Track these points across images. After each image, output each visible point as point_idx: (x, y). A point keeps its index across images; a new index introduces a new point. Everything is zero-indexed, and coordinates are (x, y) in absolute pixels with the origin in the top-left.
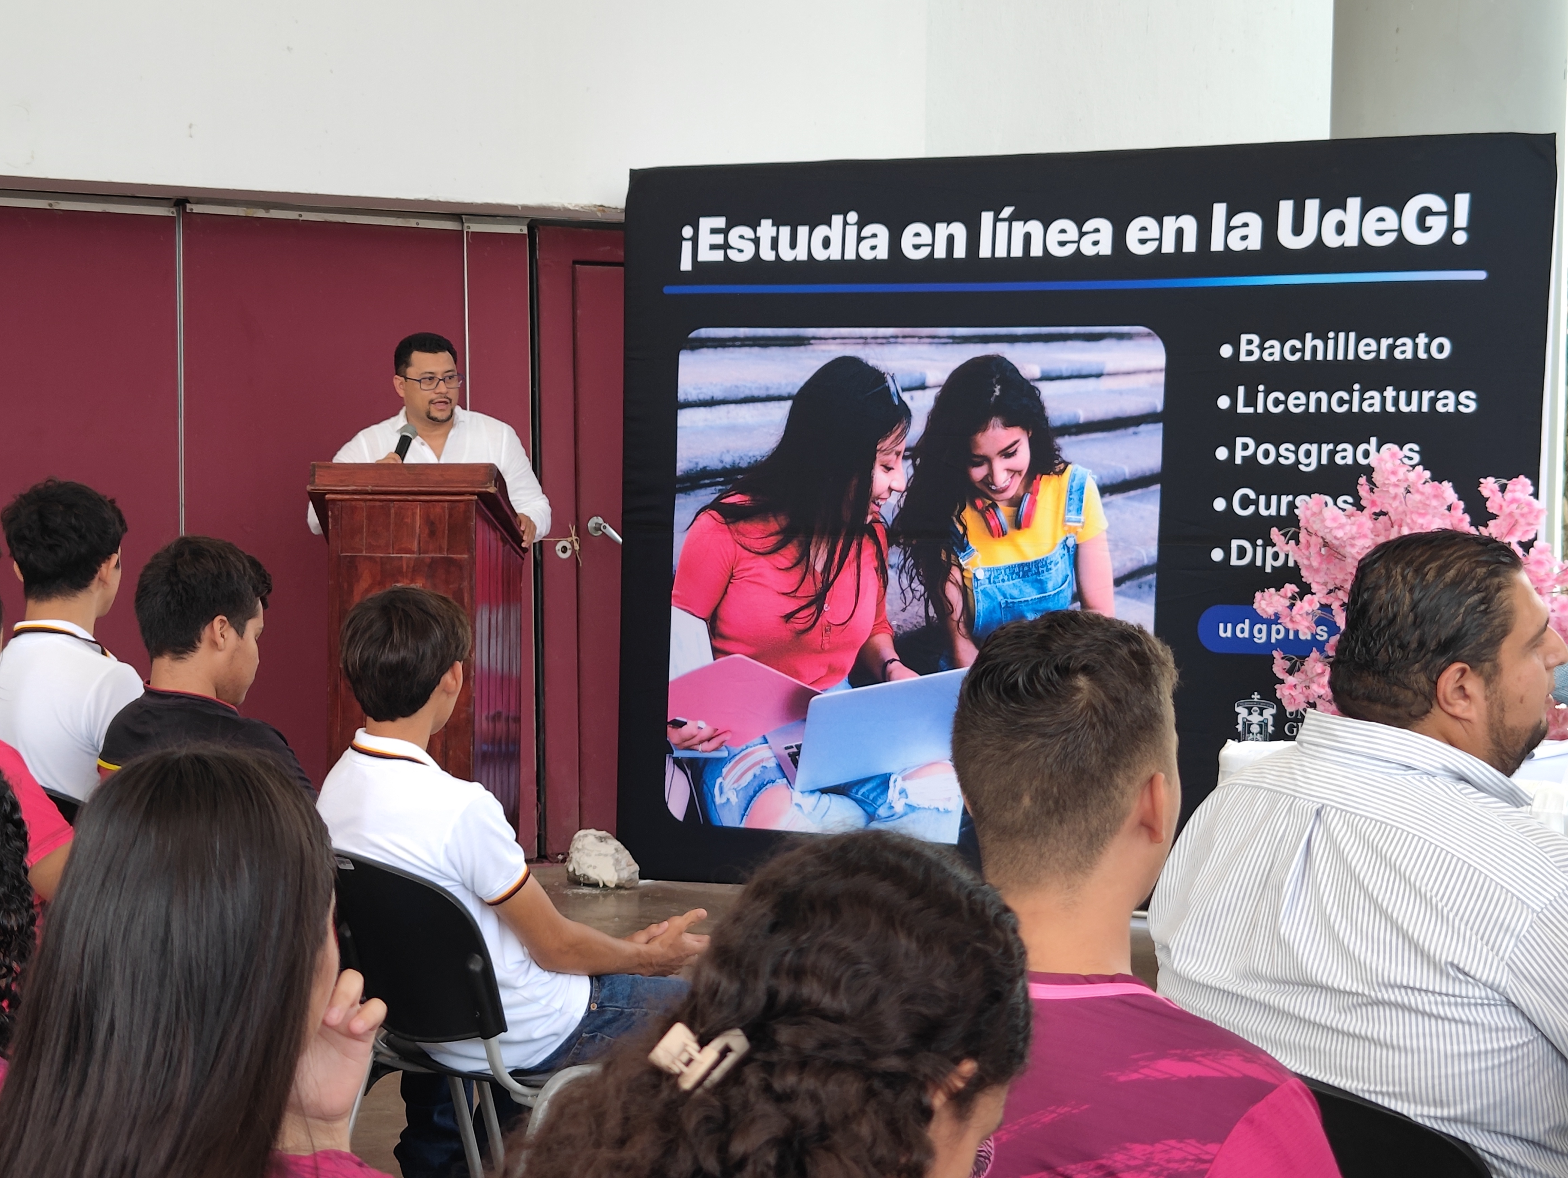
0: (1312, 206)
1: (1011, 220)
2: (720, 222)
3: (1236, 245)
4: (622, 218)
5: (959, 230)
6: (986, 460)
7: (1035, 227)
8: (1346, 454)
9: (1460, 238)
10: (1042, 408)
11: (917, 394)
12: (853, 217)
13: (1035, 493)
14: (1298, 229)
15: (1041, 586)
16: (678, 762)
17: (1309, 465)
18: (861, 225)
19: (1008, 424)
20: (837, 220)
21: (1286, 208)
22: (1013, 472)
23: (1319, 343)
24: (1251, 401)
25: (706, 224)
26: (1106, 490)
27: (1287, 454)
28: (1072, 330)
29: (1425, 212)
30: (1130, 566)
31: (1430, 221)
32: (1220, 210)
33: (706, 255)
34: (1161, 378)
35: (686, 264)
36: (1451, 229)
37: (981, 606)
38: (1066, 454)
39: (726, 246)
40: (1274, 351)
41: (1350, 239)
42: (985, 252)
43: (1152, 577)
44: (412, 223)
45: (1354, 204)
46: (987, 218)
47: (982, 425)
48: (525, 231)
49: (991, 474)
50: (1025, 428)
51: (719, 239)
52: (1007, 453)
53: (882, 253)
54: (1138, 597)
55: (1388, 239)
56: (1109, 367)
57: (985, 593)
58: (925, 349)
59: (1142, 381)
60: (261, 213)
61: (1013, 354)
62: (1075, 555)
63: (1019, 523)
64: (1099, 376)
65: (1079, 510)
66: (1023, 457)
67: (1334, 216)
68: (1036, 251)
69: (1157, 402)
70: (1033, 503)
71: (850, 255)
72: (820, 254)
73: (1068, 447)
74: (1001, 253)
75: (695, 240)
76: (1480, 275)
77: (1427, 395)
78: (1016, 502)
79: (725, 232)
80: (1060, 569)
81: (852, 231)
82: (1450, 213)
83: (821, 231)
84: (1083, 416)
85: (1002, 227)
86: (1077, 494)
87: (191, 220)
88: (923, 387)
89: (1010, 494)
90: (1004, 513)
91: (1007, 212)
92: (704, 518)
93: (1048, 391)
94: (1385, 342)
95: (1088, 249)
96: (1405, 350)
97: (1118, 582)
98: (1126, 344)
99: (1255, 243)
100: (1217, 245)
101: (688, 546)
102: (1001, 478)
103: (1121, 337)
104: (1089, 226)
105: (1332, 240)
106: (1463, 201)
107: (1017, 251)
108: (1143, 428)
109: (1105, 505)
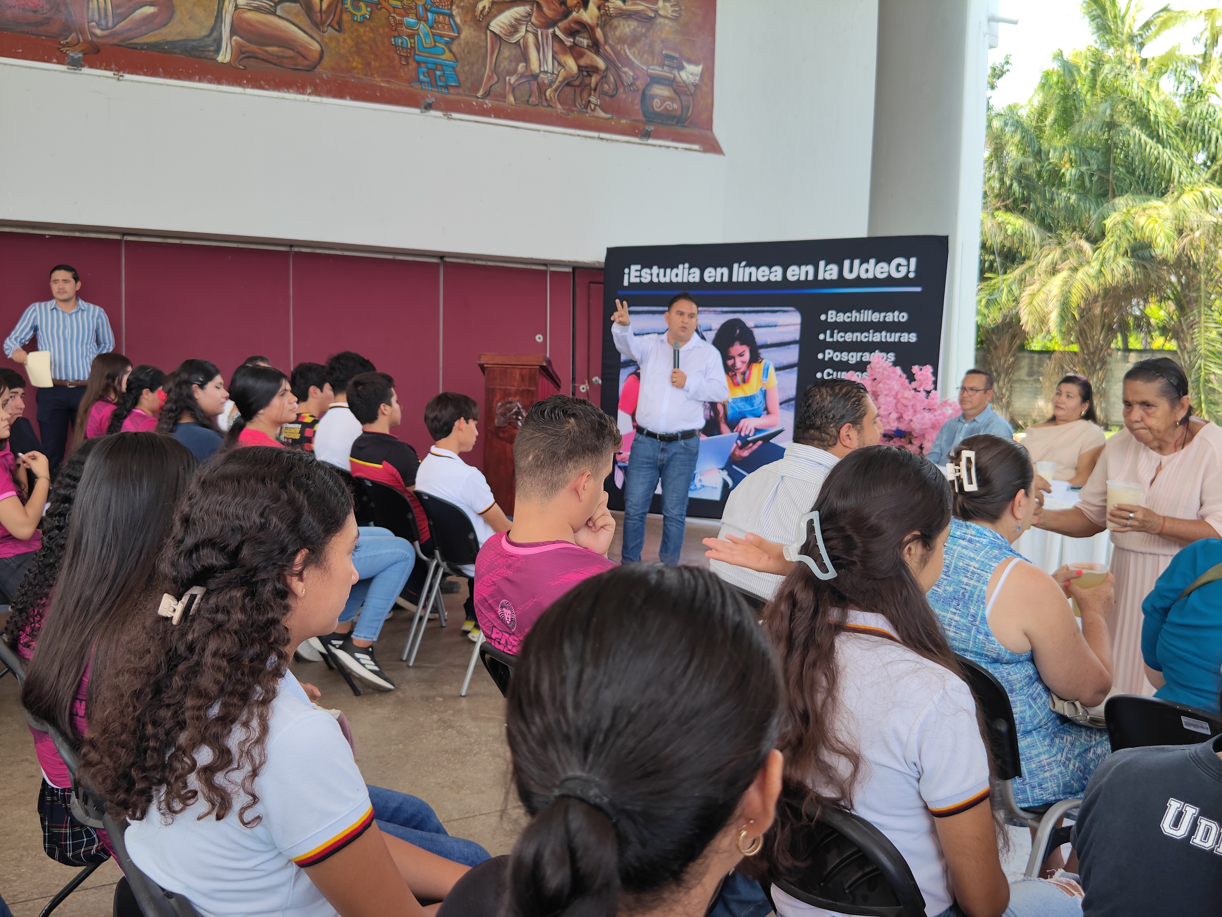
0: (857, 262)
1: (745, 267)
2: (638, 267)
3: (828, 277)
4: (603, 266)
5: (725, 271)
6: (733, 358)
7: (753, 269)
8: (866, 357)
9: (912, 275)
10: (754, 338)
11: (709, 332)
12: (687, 265)
13: (751, 370)
14: (851, 271)
15: (752, 405)
16: (620, 467)
17: (853, 361)
18: (690, 268)
19: (742, 344)
20: (681, 266)
21: (847, 263)
22: (743, 362)
23: (858, 314)
24: (832, 336)
25: (634, 268)
26: (778, 369)
27: (844, 356)
28: (766, 309)
29: (899, 265)
30: (785, 398)
31: (900, 268)
32: (822, 264)
33: (634, 280)
34: (798, 328)
35: (626, 283)
36: (909, 272)
37: (730, 412)
38: (762, 356)
39: (640, 276)
40: (841, 317)
41: (870, 275)
42: (734, 279)
43: (793, 402)
44: (528, 267)
45: (872, 261)
46: (736, 266)
47: (732, 344)
48: (571, 270)
49: (735, 363)
50: (748, 345)
51: (638, 274)
52: (741, 355)
53: (697, 279)
54: (788, 410)
55: (884, 276)
56: (780, 323)
57: (732, 407)
58: (712, 316)
59: (791, 328)
60: (472, 262)
61: (745, 318)
62: (765, 394)
63: (745, 381)
64: (775, 326)
65: (767, 377)
66: (747, 356)
67: (865, 266)
68: (754, 279)
69: (797, 336)
70: (750, 374)
71: (685, 280)
72: (675, 280)
73: (763, 353)
74: (740, 280)
75: (629, 274)
76: (919, 289)
77: (898, 335)
78: (744, 374)
79: (640, 271)
80: (759, 399)
81: (686, 271)
82: (908, 265)
83: (675, 271)
84: (769, 341)
85: (741, 270)
86: (766, 370)
87: (446, 264)
88: (710, 330)
89: (742, 370)
90: (739, 378)
91: (743, 264)
92: (631, 377)
93: (757, 332)
94: (883, 314)
95: (773, 279)
96: (890, 317)
97: (781, 404)
98: (786, 314)
99: (835, 276)
100: (820, 277)
101: (625, 388)
102: (739, 364)
103: (784, 311)
104: (774, 269)
105: (864, 276)
106: (913, 261)
107: (747, 279)
108: (791, 346)
109: (777, 375)
